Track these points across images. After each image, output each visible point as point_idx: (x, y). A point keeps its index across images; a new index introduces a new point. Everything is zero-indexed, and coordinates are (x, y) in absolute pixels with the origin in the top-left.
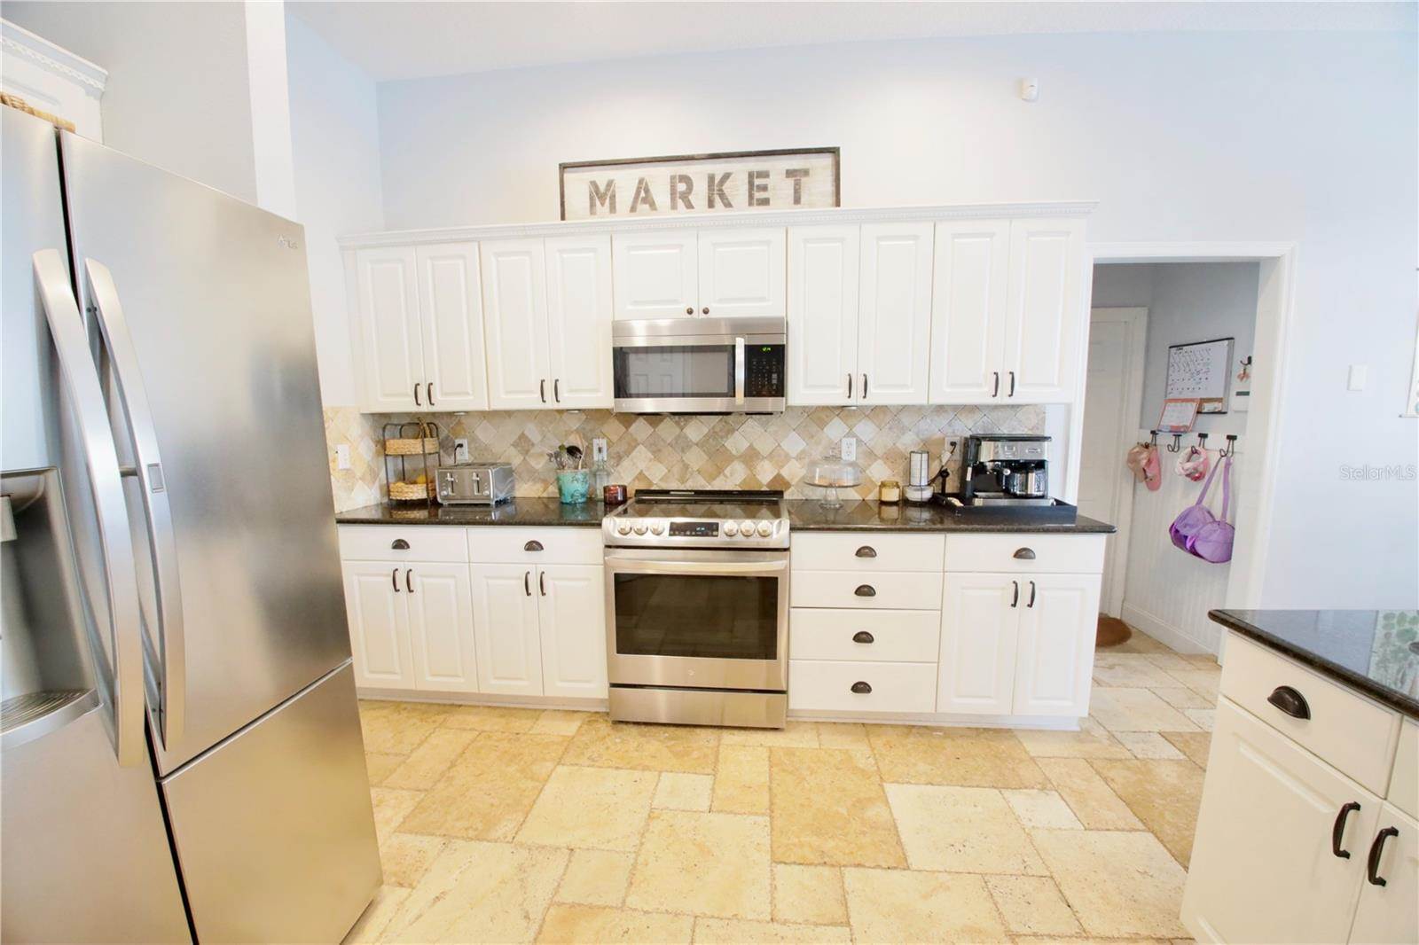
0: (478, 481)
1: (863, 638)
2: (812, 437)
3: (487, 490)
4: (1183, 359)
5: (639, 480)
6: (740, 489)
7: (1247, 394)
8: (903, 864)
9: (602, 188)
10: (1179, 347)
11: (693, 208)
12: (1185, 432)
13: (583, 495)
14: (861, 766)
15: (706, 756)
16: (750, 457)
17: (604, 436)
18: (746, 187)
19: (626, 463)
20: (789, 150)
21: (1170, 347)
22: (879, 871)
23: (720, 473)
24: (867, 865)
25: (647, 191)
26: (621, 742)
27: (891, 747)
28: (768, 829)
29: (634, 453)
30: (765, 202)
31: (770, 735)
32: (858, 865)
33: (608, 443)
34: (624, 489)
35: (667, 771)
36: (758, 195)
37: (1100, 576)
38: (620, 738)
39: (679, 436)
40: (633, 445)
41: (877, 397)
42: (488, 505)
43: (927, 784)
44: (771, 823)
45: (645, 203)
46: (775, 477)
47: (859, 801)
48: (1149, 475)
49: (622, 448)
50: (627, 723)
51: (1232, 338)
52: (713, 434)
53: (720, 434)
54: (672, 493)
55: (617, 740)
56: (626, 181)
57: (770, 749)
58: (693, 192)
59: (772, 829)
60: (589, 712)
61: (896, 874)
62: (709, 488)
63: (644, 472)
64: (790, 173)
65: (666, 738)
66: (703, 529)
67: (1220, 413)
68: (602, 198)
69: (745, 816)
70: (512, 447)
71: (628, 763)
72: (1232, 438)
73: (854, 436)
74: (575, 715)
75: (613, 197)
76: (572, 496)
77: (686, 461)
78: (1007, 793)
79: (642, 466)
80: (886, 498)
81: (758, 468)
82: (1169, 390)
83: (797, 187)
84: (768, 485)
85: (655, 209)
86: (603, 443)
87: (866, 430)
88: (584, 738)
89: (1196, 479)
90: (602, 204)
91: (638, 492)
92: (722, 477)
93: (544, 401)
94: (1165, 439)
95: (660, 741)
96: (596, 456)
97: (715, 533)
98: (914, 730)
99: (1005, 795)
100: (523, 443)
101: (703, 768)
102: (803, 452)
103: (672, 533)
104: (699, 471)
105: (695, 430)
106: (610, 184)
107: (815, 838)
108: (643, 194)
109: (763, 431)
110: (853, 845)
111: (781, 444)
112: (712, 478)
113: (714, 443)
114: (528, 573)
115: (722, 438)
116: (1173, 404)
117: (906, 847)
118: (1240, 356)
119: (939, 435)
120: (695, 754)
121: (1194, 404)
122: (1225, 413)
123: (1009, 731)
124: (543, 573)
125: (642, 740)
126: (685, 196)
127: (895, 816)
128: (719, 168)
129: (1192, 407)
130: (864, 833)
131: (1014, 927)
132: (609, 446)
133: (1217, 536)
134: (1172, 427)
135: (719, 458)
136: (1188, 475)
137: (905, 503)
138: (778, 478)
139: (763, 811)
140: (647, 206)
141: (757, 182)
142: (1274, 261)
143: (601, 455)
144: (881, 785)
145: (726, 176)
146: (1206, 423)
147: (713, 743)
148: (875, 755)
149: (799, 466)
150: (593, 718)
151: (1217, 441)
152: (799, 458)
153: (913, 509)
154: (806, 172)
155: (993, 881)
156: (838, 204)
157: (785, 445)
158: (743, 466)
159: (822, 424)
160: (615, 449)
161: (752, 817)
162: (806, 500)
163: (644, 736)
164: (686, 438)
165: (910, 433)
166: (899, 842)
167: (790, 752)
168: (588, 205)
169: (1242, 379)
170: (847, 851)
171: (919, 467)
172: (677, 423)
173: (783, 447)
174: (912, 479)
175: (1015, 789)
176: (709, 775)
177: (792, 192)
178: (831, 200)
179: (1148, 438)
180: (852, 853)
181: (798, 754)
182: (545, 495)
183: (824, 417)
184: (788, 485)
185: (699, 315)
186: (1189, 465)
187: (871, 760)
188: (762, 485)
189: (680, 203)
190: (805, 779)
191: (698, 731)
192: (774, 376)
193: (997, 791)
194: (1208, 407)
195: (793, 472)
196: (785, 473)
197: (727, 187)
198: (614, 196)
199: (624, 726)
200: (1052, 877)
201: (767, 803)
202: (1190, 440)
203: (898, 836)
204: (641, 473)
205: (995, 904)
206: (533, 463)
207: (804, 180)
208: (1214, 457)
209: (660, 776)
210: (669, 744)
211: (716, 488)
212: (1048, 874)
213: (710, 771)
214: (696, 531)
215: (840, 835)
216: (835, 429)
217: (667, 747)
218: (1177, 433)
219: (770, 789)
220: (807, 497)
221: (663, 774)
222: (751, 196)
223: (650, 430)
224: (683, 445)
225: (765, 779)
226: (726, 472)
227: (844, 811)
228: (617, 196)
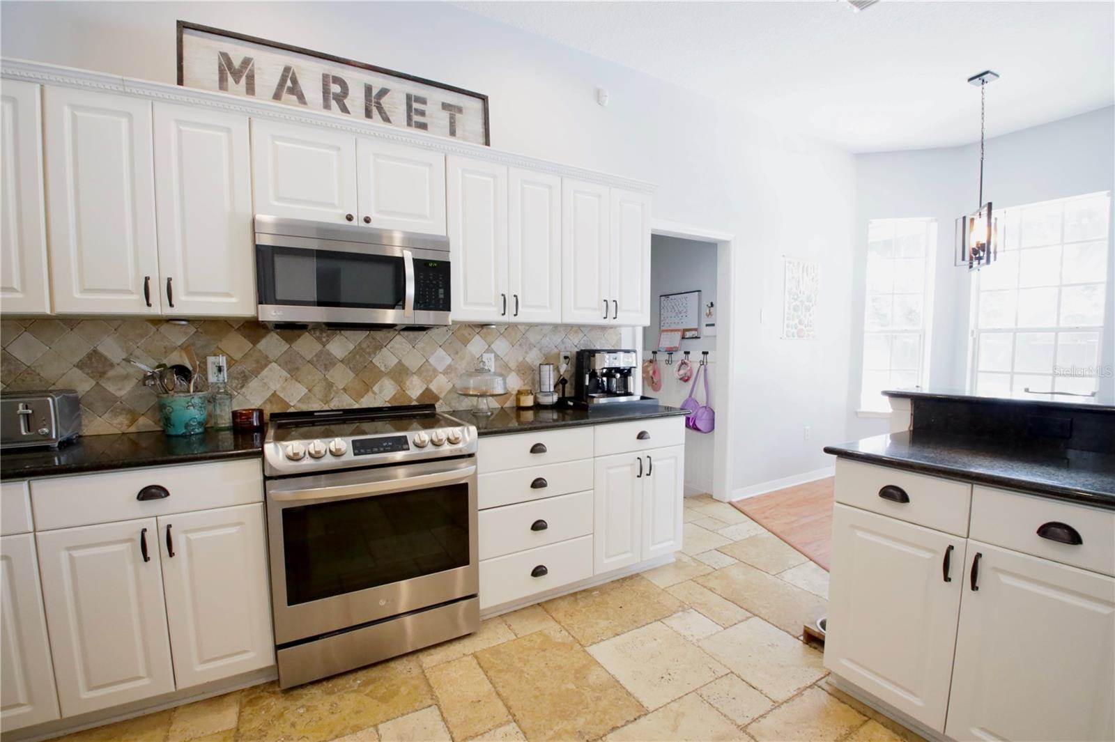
0: (28, 415)
1: (539, 526)
2: (457, 353)
3: (44, 426)
4: (670, 304)
5: (271, 402)
6: (389, 405)
7: (713, 325)
8: (642, 712)
9: (237, 63)
10: (667, 296)
11: (348, 112)
12: (676, 351)
13: (200, 424)
14: (560, 640)
15: (416, 688)
16: (400, 373)
17: (223, 353)
18: (404, 107)
19: (254, 384)
20: (445, 85)
21: (661, 296)
22: (630, 726)
23: (368, 391)
24: (619, 725)
25: (294, 81)
26: (308, 710)
27: (571, 616)
28: (521, 735)
29: (265, 372)
30: (423, 126)
31: (466, 642)
32: (614, 729)
33: (228, 362)
34: (261, 412)
35: (382, 722)
36: (416, 118)
37: (683, 446)
38: (302, 707)
39: (321, 352)
40: (263, 363)
41: (526, 316)
42: (47, 448)
43: (614, 637)
44: (520, 727)
45: (293, 94)
46: (424, 392)
47: (577, 672)
48: (655, 380)
49: (247, 367)
50: (302, 686)
51: (700, 291)
52: (358, 351)
53: (368, 350)
54: (316, 414)
55: (301, 711)
56: (269, 66)
57: (475, 656)
58: (348, 97)
59: (525, 733)
60: (243, 690)
61: (643, 721)
62: (356, 406)
63: (278, 393)
64: (445, 106)
65: (359, 685)
66: (390, 444)
67: (697, 338)
68: (237, 75)
69: (493, 732)
70: (75, 369)
71: (331, 732)
72: (705, 353)
73: (492, 351)
74: (225, 700)
75: (251, 78)
76: (187, 426)
77: (330, 379)
78: (666, 621)
79: (275, 386)
80: (523, 404)
81: (408, 383)
82: (662, 324)
83: (453, 121)
84: (417, 400)
85: (305, 103)
86: (222, 360)
87: (501, 346)
88: (254, 725)
89: (686, 381)
90: (237, 82)
91: (273, 416)
92: (370, 394)
93: (149, 305)
94: (662, 357)
95: (354, 691)
96: (212, 378)
97: (405, 447)
98: (579, 596)
99: (667, 624)
100: (95, 364)
101: (421, 702)
102: (450, 366)
103: (356, 451)
104: (345, 390)
105: (340, 346)
106: (247, 62)
107: (565, 723)
108: (289, 83)
109: (411, 347)
110: (598, 714)
111: (429, 360)
112: (358, 396)
113: (361, 360)
114: (145, 530)
115: (369, 354)
116: (665, 333)
117: (636, 695)
118: (706, 302)
119: (556, 351)
120: (404, 690)
121: (680, 333)
122: (699, 338)
123: (637, 575)
124: (169, 526)
125: (333, 698)
126: (340, 99)
127: (612, 673)
128: (378, 82)
129: (679, 335)
130: (599, 699)
131: (740, 722)
132: (229, 367)
133: (706, 416)
134: (667, 348)
135: (367, 375)
136: (681, 379)
137: (538, 407)
138: (428, 392)
139: (505, 719)
140: (294, 98)
141: (415, 105)
142: (726, 243)
143: (221, 376)
144: (584, 651)
145: (384, 92)
146: (689, 345)
147: (416, 671)
148: (563, 627)
149: (446, 379)
150: (253, 696)
151: (696, 356)
152: (445, 373)
153: (545, 411)
154: (460, 110)
155: (705, 692)
156: (487, 143)
157: (432, 360)
158: (393, 383)
159: (465, 342)
160: (239, 368)
161: (499, 730)
162: (454, 411)
163: (332, 693)
164: (329, 354)
165: (535, 349)
166: (629, 694)
167: (495, 651)
168: (217, 78)
169: (708, 316)
170: (597, 721)
171: (548, 376)
172: (319, 339)
173: (431, 362)
174: (542, 386)
175: (669, 616)
176: (430, 706)
177: (448, 124)
178: (482, 139)
179: (651, 356)
180: (602, 721)
181: (502, 650)
182: (133, 429)
183: (466, 335)
184: (437, 398)
185: (358, 223)
186: (682, 372)
187: (564, 632)
188: (410, 399)
189: (333, 103)
190: (522, 671)
191: (392, 664)
192: (441, 291)
193: (659, 622)
194: (688, 334)
195: (440, 385)
196: (434, 387)
197: (385, 101)
198: (253, 76)
199: (300, 691)
200: (732, 672)
201: (504, 710)
202: (679, 356)
203: (624, 688)
204: (274, 394)
205: (717, 709)
206: (111, 388)
207: (458, 116)
208: (696, 367)
209: (377, 731)
210: (367, 691)
211: (364, 406)
212: (729, 671)
213: (430, 702)
214: (383, 446)
215: (583, 709)
216: (476, 345)
217: (367, 695)
218: (670, 352)
219: (498, 694)
220: (454, 409)
221: (380, 726)
222: (409, 118)
223: (284, 346)
224: (326, 362)
225: (487, 687)
226: (374, 388)
227: (572, 686)
228: (256, 76)
